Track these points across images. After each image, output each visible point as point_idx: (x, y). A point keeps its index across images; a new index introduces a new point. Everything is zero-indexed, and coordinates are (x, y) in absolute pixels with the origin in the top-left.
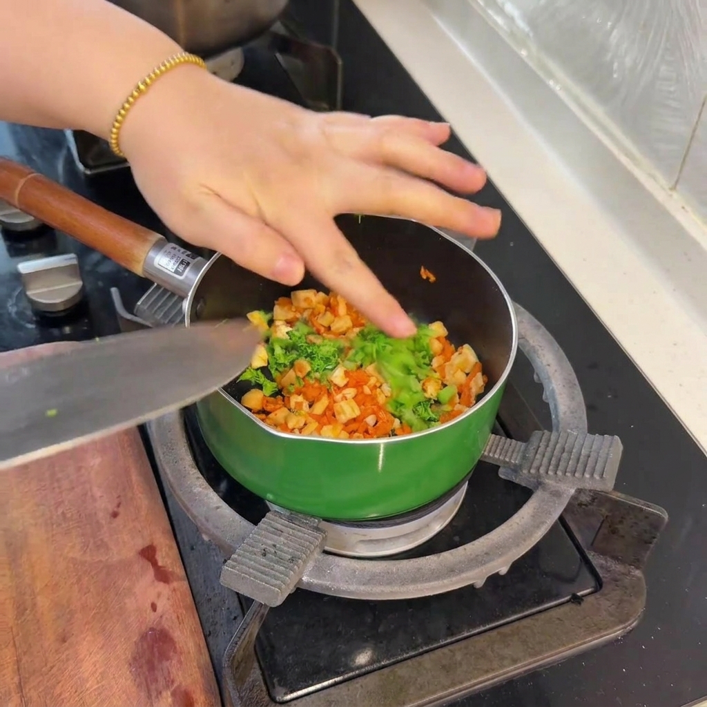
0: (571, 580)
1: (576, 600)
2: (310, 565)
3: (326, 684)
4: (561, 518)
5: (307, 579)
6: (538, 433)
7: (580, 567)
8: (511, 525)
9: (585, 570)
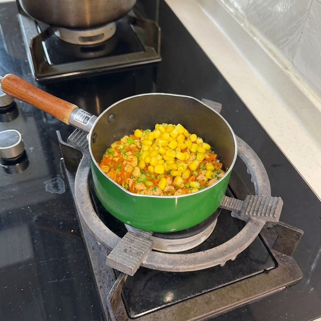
0: (264, 263)
1: (266, 272)
2: (146, 257)
3: (153, 310)
4: (259, 235)
5: (145, 262)
6: (249, 196)
7: (268, 257)
8: (237, 238)
9: (270, 258)
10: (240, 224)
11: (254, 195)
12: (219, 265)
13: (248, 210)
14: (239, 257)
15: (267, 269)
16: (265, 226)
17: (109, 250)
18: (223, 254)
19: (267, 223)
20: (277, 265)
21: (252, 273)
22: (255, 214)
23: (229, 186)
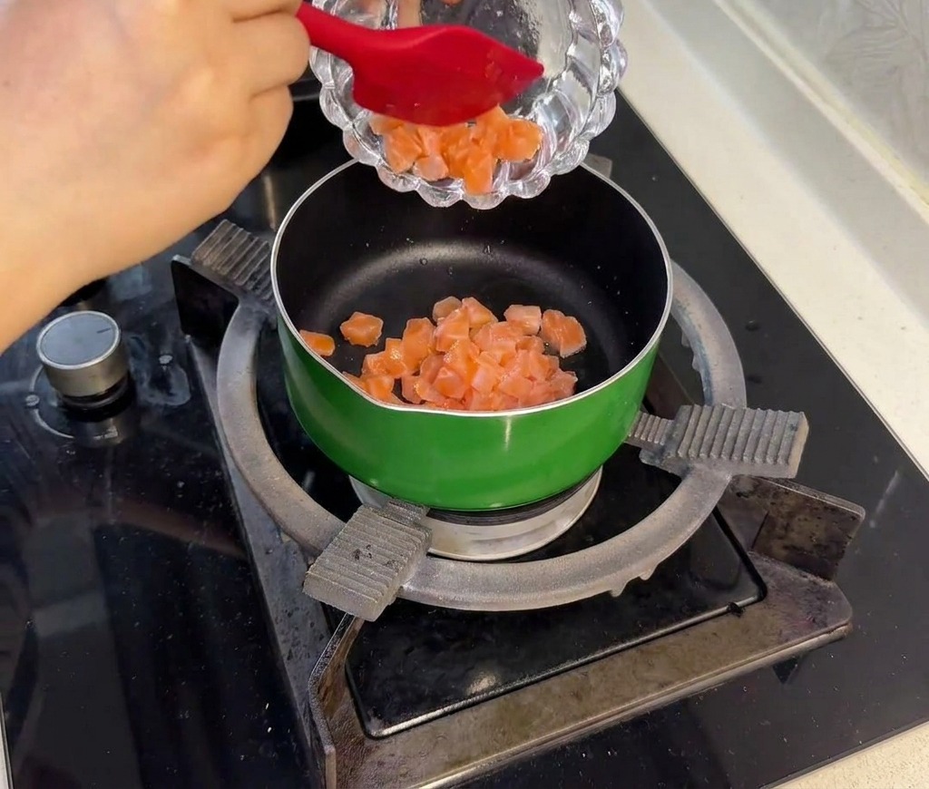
0: (729, 588)
1: (736, 611)
2: (413, 571)
3: (432, 714)
4: (716, 512)
5: (409, 587)
6: (687, 408)
7: (740, 571)
8: (655, 519)
9: (746, 576)
10: (664, 483)
12: (607, 594)
13: (686, 442)
14: (663, 570)
15: (738, 604)
16: (732, 486)
17: (310, 553)
18: (615, 564)
19: (737, 479)
20: (763, 593)
22: (702, 456)
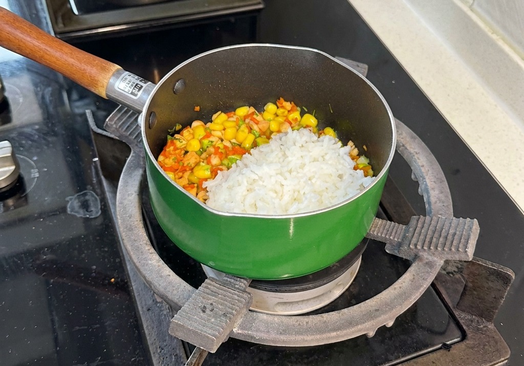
0: (442, 333)
1: (447, 347)
2: (240, 320)
5: (237, 331)
6: (416, 217)
7: (449, 323)
8: (395, 289)
9: (453, 326)
10: (401, 266)
11: (425, 216)
12: (365, 336)
13: (414, 240)
14: (400, 320)
15: (448, 343)
16: (443, 268)
17: (174, 308)
18: (370, 316)
19: (447, 262)
20: (464, 337)
21: (421, 350)
22: (425, 248)
23: (381, 204)
